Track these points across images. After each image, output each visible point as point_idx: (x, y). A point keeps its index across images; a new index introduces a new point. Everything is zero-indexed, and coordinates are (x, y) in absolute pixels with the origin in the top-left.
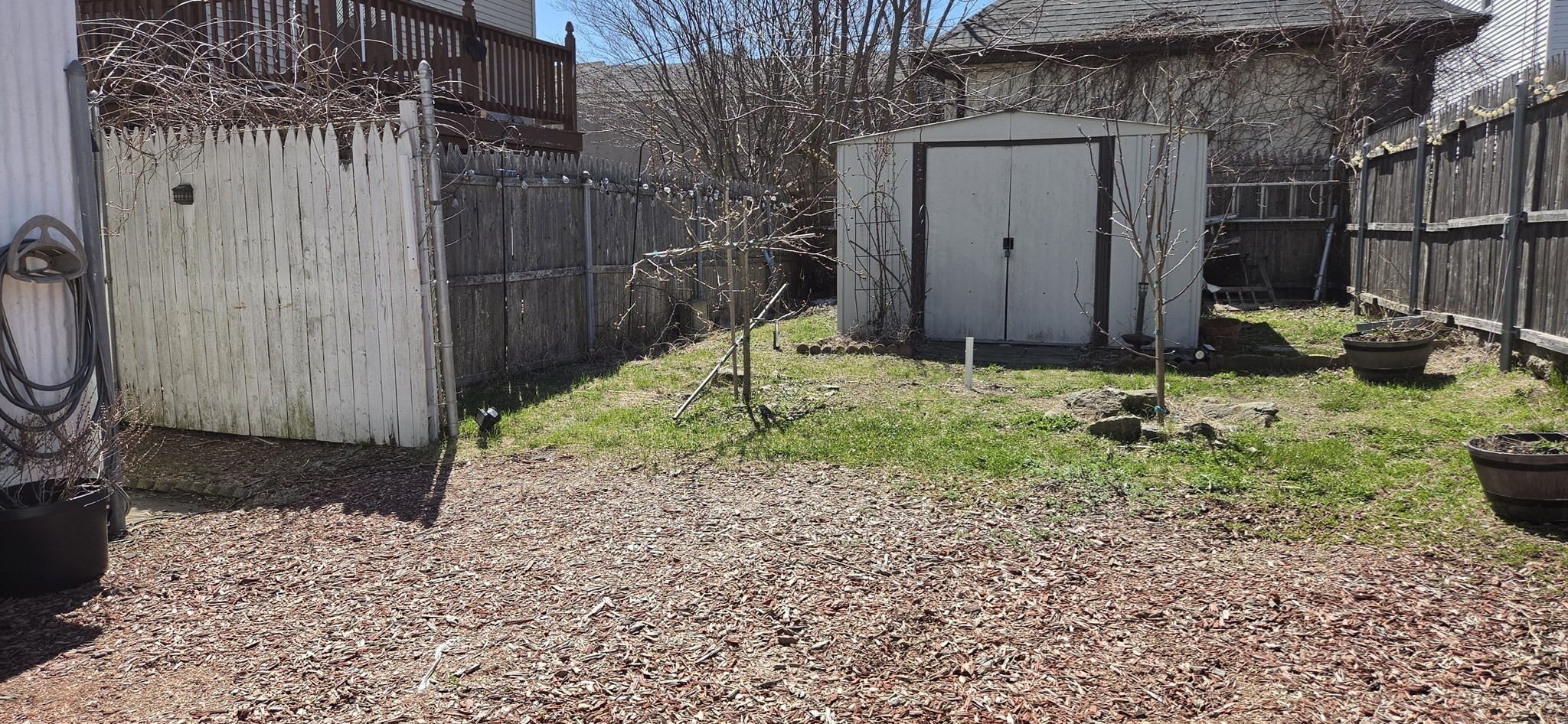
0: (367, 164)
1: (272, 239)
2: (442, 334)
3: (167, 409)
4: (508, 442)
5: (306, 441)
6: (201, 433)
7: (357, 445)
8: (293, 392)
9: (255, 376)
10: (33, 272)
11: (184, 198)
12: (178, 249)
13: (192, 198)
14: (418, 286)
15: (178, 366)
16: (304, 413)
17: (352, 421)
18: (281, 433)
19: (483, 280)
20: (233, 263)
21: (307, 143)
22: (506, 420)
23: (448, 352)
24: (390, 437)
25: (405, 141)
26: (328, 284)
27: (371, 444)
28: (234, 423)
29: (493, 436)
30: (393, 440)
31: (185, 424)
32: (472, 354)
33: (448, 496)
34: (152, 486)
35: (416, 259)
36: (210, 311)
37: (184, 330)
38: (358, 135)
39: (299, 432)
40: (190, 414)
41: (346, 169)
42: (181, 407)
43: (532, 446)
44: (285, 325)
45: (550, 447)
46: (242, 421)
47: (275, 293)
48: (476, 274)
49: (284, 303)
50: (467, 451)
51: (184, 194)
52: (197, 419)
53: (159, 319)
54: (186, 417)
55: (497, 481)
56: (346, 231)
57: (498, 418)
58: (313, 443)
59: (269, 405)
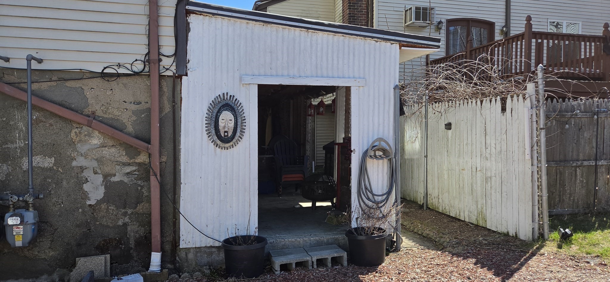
0: (512, 113)
1: (475, 144)
2: (542, 189)
3: (440, 205)
4: (574, 248)
5: (484, 227)
6: (449, 216)
7: (502, 234)
8: (479, 206)
9: (467, 197)
10: (378, 156)
11: (448, 127)
12: (446, 146)
13: (451, 128)
14: (530, 166)
15: (443, 189)
16: (483, 216)
17: (500, 223)
18: (475, 222)
19: (582, 163)
20: (462, 152)
21: (490, 105)
22: (578, 236)
23: (545, 198)
24: (515, 233)
25: (528, 101)
26: (494, 163)
27: (507, 235)
28: (459, 215)
29: (567, 243)
30: (516, 235)
31: (444, 212)
32: (574, 200)
33: (524, 268)
34: (422, 234)
35: (529, 154)
36: (454, 170)
37: (446, 176)
38: (509, 100)
39: (481, 223)
40: (446, 208)
41: (503, 115)
42: (444, 205)
43: (588, 253)
44: (478, 178)
45: (598, 256)
46: (462, 214)
47: (475, 165)
48: (578, 160)
49: (478, 170)
50: (550, 248)
51: (448, 126)
52: (448, 210)
53: (439, 171)
54: (445, 209)
55: (553, 268)
56: (502, 141)
57: (571, 235)
58: (485, 229)
59: (471, 210)
